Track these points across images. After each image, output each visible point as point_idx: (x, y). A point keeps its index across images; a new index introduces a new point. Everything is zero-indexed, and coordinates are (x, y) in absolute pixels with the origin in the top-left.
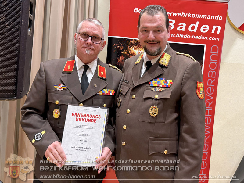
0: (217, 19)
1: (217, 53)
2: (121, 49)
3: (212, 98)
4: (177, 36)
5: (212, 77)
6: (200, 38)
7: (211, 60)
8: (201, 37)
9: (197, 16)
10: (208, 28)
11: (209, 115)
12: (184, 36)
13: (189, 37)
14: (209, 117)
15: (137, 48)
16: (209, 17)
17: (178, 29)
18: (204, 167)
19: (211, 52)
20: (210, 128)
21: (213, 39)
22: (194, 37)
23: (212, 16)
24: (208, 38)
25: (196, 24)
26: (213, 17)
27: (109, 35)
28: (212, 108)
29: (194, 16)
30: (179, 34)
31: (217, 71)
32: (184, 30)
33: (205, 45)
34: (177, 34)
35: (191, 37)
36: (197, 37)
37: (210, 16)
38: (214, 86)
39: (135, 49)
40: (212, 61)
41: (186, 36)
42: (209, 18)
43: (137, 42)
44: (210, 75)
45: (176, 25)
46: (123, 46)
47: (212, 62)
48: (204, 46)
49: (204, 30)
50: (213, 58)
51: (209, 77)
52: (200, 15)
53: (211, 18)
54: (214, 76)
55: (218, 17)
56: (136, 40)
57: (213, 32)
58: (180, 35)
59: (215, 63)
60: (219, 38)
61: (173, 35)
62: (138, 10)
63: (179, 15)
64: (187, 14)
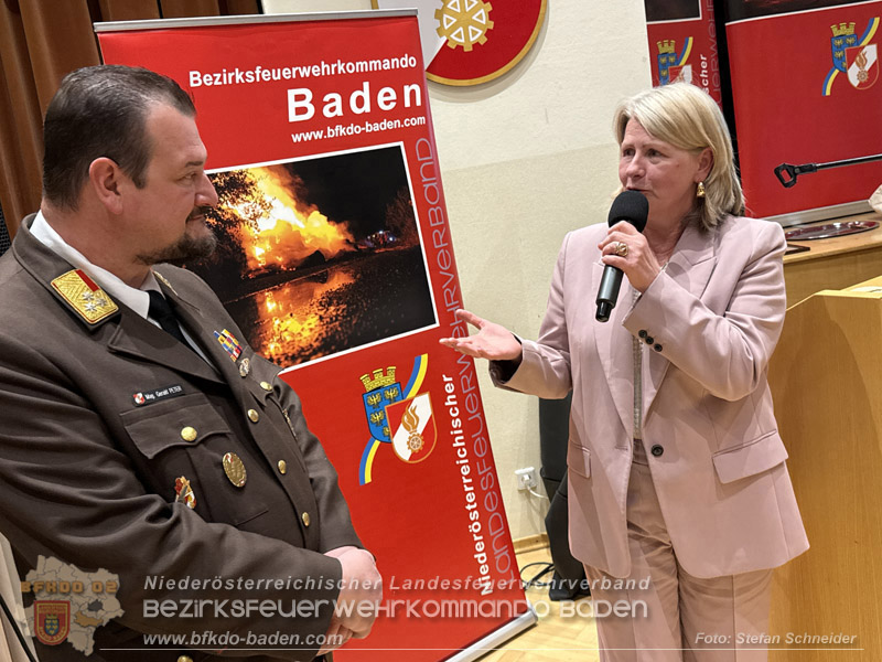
0: (406, 65)
1: (431, 158)
3: (452, 276)
4: (329, 136)
5: (438, 223)
6: (383, 126)
7: (425, 180)
8: (385, 124)
9: (360, 66)
10: (393, 96)
12: (345, 131)
13: (357, 130)
15: (238, 197)
17: (327, 113)
18: (483, 451)
19: (419, 159)
21: (414, 122)
22: (369, 128)
23: (393, 61)
24: (402, 123)
25: (362, 90)
26: (395, 62)
29: (352, 67)
30: (334, 128)
32: (341, 114)
33: (401, 144)
34: (329, 130)
35: (363, 129)
36: (377, 127)
37: (388, 61)
38: (447, 244)
39: (233, 202)
40: (427, 183)
41: (352, 128)
42: (389, 67)
43: (231, 178)
44: (434, 221)
45: (318, 103)
47: (427, 186)
48: (399, 147)
49: (387, 103)
50: (427, 172)
52: (366, 63)
53: (393, 67)
54: (440, 219)
55: (406, 60)
56: (227, 174)
57: (407, 104)
58: (337, 129)
59: (434, 184)
60: (424, 118)
61: (319, 135)
62: (202, 78)
63: (316, 71)
64: (333, 66)
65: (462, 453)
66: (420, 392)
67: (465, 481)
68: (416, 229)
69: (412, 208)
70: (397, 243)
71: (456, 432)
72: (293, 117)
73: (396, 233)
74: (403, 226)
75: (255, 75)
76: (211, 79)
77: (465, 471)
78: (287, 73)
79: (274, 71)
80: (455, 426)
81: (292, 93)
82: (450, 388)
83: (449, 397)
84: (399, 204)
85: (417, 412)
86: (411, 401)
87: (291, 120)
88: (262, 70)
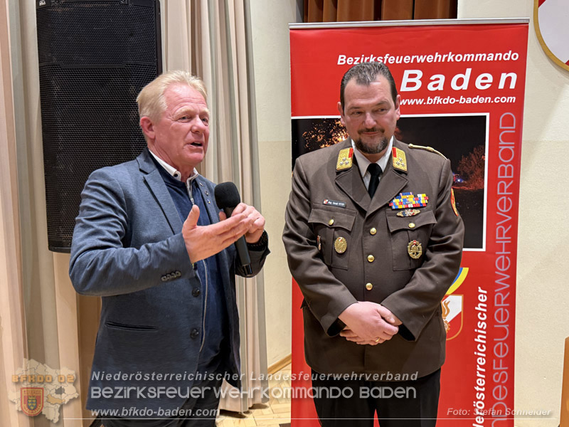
0: (508, 59)
1: (514, 127)
2: (319, 139)
3: (510, 218)
4: (428, 103)
5: (506, 177)
6: (475, 100)
7: (502, 143)
8: (477, 99)
9: (467, 57)
10: (490, 80)
11: (505, 251)
12: (442, 101)
13: (452, 101)
14: (505, 255)
16: (491, 57)
17: (430, 87)
18: (503, 354)
19: (501, 127)
20: (508, 277)
21: (503, 100)
22: (463, 101)
23: (497, 55)
24: (493, 99)
25: (464, 74)
26: (499, 56)
27: (292, 115)
28: (510, 238)
29: (460, 58)
30: (433, 98)
31: (517, 163)
32: (442, 89)
33: (487, 115)
34: (429, 99)
35: (457, 101)
36: (469, 100)
37: (493, 55)
38: (511, 193)
40: (503, 145)
41: (448, 100)
42: (492, 59)
44: (503, 174)
45: (425, 80)
46: (323, 134)
47: (503, 148)
48: (485, 117)
49: (483, 84)
50: (506, 138)
51: (499, 177)
52: (473, 55)
53: (496, 59)
54: (509, 174)
55: (509, 55)
57: (501, 86)
58: (435, 99)
59: (511, 148)
60: (514, 98)
61: (420, 102)
62: (346, 60)
63: (430, 59)
64: (445, 56)
65: (481, 348)
66: (455, 293)
67: (479, 369)
68: (483, 178)
69: (484, 161)
70: (464, 185)
71: (479, 331)
72: (404, 88)
73: (465, 177)
74: (472, 173)
75: (383, 60)
76: (352, 60)
77: (481, 361)
78: (407, 59)
79: (398, 57)
80: (480, 327)
81: (407, 73)
82: (482, 298)
83: (480, 305)
84: (473, 157)
85: (448, 306)
86: (447, 296)
87: (401, 90)
88: (389, 57)
